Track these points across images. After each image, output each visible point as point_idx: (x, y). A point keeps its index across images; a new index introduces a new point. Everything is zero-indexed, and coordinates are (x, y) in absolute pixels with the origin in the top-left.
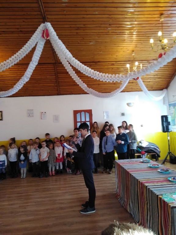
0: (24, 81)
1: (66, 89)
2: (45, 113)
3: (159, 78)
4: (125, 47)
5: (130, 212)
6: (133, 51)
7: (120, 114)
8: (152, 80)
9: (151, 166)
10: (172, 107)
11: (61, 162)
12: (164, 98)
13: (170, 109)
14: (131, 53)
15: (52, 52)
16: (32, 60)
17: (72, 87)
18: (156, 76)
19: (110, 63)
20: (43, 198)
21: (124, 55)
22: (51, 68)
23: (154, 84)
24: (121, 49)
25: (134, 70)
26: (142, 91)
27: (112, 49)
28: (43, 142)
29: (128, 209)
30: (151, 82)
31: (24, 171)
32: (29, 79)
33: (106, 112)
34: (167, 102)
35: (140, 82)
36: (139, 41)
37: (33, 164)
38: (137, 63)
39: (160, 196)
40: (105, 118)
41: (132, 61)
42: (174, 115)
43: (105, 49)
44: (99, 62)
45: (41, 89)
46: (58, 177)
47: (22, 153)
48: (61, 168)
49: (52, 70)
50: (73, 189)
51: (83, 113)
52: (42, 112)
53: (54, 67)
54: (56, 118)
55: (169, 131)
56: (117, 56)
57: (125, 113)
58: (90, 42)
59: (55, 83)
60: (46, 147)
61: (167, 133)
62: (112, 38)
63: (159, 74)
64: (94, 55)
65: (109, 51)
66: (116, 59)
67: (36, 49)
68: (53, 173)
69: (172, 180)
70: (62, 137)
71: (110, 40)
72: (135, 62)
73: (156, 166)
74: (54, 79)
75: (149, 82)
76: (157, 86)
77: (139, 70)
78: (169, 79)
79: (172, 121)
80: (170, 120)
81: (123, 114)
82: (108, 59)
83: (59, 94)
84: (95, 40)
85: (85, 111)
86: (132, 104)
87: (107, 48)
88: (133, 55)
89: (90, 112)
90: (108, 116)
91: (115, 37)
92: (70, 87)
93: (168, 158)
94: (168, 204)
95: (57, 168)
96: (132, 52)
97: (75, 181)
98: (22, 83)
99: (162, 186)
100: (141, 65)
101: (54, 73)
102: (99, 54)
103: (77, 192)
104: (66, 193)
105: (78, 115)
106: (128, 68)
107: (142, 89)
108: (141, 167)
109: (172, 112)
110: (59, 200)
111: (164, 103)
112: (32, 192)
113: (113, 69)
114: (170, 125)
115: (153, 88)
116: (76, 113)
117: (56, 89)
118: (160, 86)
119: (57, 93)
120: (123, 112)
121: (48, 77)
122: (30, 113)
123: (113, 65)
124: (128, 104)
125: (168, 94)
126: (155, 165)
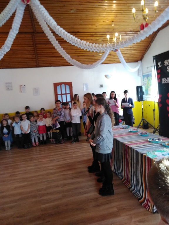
0: (4, 52)
1: (44, 61)
2: (25, 86)
3: (135, 50)
4: (105, 17)
5: (114, 171)
6: (113, 22)
7: (99, 86)
8: (128, 52)
9: (131, 131)
10: (145, 78)
11: (44, 133)
12: (138, 70)
13: (143, 80)
14: (110, 24)
15: (30, 20)
16: (13, 28)
17: (52, 59)
18: (132, 48)
19: (89, 34)
20: (32, 166)
21: (104, 25)
22: (28, 38)
23: (130, 56)
24: (102, 19)
25: (114, 41)
26: (121, 63)
27: (93, 18)
28: (23, 114)
29: (112, 169)
30: (127, 54)
31: (8, 143)
32: (9, 49)
33: (86, 84)
34: (141, 73)
35: (119, 53)
36: (119, 10)
37: (16, 137)
38: (116, 34)
39: (145, 154)
40: (85, 90)
41: (112, 32)
42: (147, 85)
43: (85, 19)
44: (78, 32)
45: (18, 61)
46: (42, 148)
47: (4, 127)
48: (45, 138)
49: (29, 40)
50: (60, 156)
51: (63, 86)
52: (21, 85)
53: (32, 37)
54: (36, 91)
55: (144, 100)
56: (96, 26)
57: (103, 85)
58: (71, 9)
59: (33, 55)
60: (27, 120)
61: (141, 102)
62: (94, 6)
63: (135, 46)
64: (74, 25)
65: (89, 20)
66: (95, 29)
67: (16, 16)
68: (37, 143)
69: (152, 141)
70: (42, 110)
71: (91, 9)
72: (114, 33)
73: (136, 130)
74: (32, 50)
75: (126, 53)
76: (132, 58)
77: (118, 41)
78: (144, 51)
79: (145, 91)
80: (144, 90)
81: (101, 86)
82: (87, 29)
83: (38, 66)
84: (76, 8)
85: (66, 84)
86: (110, 76)
87: (87, 17)
88: (112, 25)
89: (70, 84)
90: (87, 88)
91: (96, 5)
92: (50, 59)
93: (142, 124)
94: (152, 160)
95: (41, 139)
96: (111, 22)
97: (60, 149)
98: (2, 54)
99: (144, 146)
100: (120, 37)
101: (32, 43)
102: (79, 24)
103: (64, 159)
104: (53, 160)
105: (58, 88)
106: (108, 39)
107: (120, 60)
108: (122, 132)
109: (145, 83)
110: (48, 166)
111: (138, 75)
112: (21, 162)
113: (93, 40)
114: (144, 94)
115: (130, 60)
116: (56, 85)
117: (35, 61)
118: (135, 58)
119: (36, 65)
120: (101, 84)
121: (26, 48)
122: (9, 87)
123: (92, 35)
124: (106, 76)
125: (142, 66)
126: (134, 130)
